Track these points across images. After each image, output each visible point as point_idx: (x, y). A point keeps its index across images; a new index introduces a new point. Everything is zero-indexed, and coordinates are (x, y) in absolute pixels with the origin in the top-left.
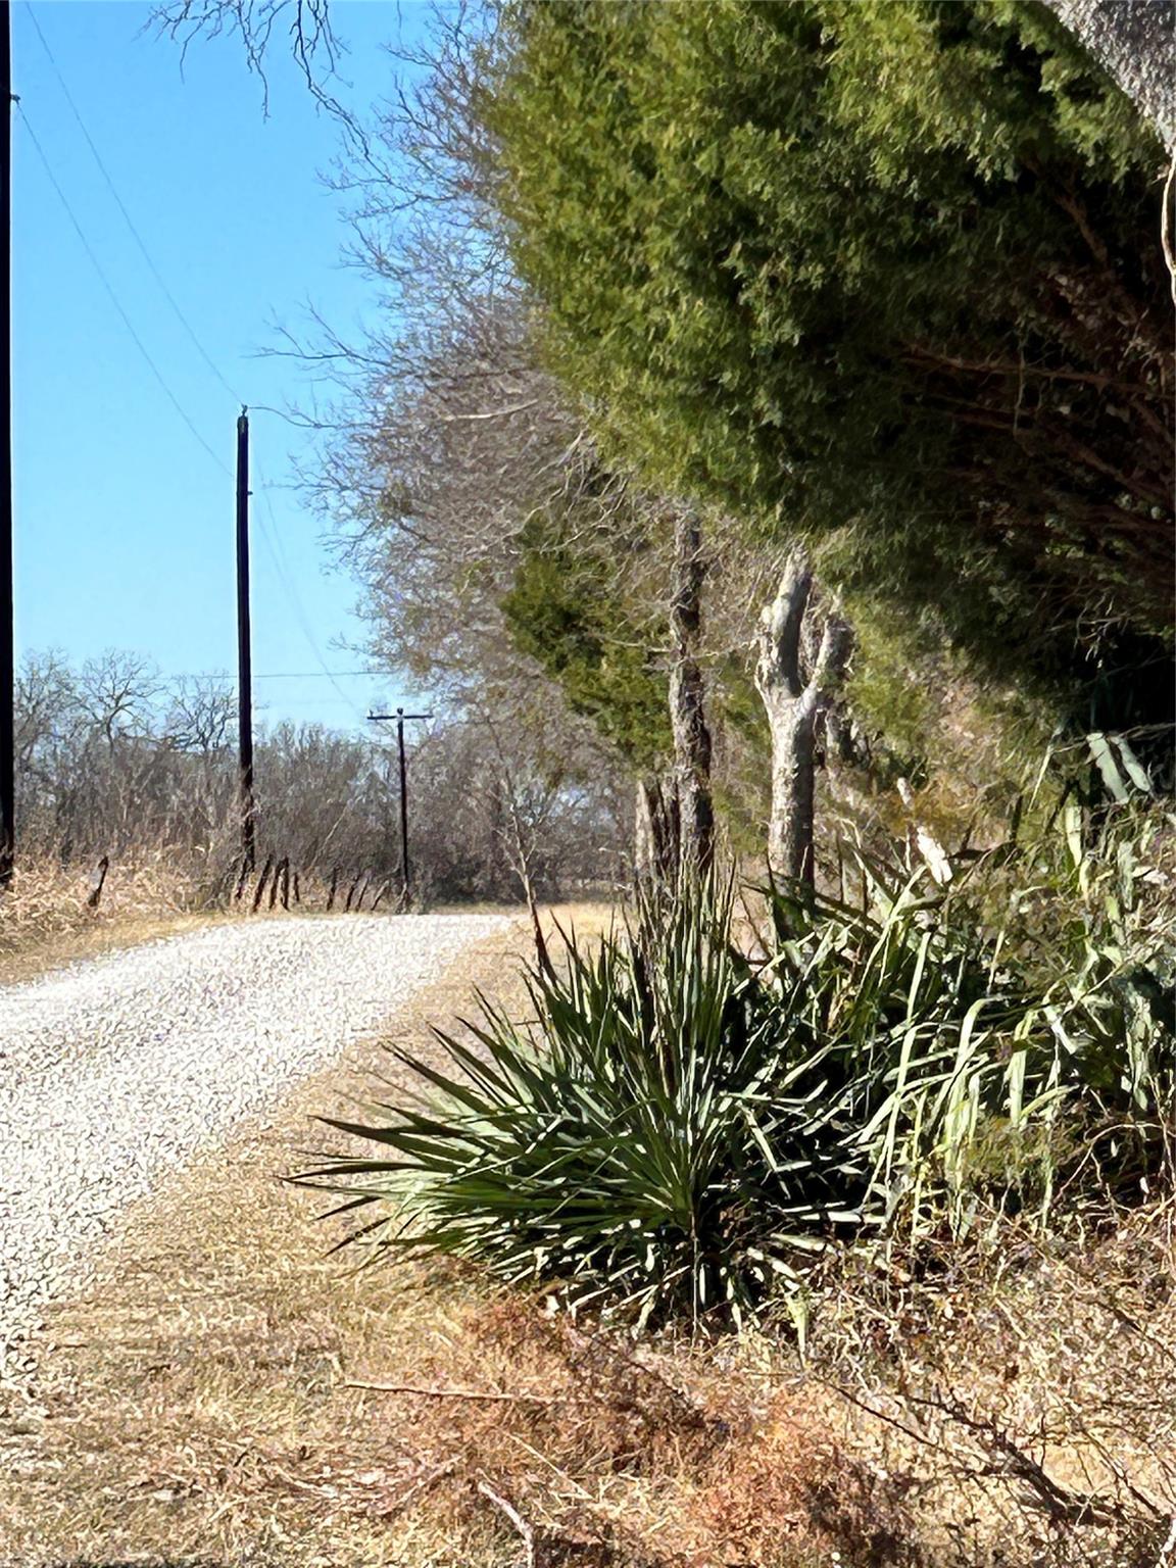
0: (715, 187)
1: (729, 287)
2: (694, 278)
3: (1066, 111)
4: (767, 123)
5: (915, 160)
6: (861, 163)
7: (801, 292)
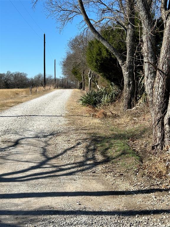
0: (96, 58)
1: (97, 63)
2: (96, 62)
3: (112, 56)
4: (99, 55)
5: (105, 57)
6: (103, 58)
7: (100, 63)
